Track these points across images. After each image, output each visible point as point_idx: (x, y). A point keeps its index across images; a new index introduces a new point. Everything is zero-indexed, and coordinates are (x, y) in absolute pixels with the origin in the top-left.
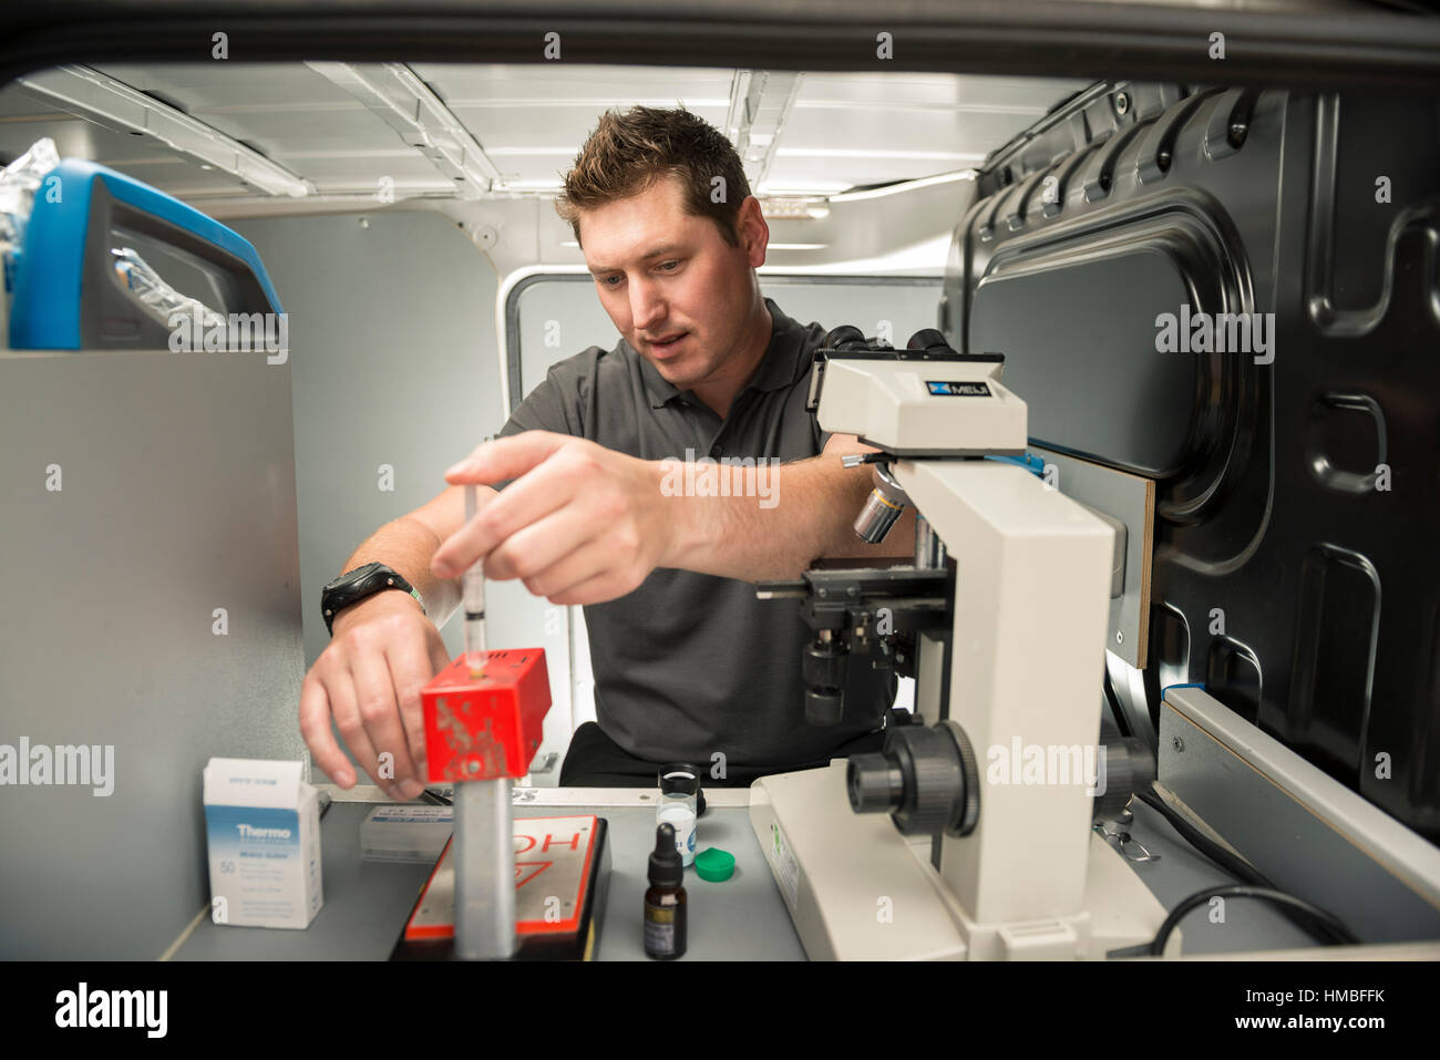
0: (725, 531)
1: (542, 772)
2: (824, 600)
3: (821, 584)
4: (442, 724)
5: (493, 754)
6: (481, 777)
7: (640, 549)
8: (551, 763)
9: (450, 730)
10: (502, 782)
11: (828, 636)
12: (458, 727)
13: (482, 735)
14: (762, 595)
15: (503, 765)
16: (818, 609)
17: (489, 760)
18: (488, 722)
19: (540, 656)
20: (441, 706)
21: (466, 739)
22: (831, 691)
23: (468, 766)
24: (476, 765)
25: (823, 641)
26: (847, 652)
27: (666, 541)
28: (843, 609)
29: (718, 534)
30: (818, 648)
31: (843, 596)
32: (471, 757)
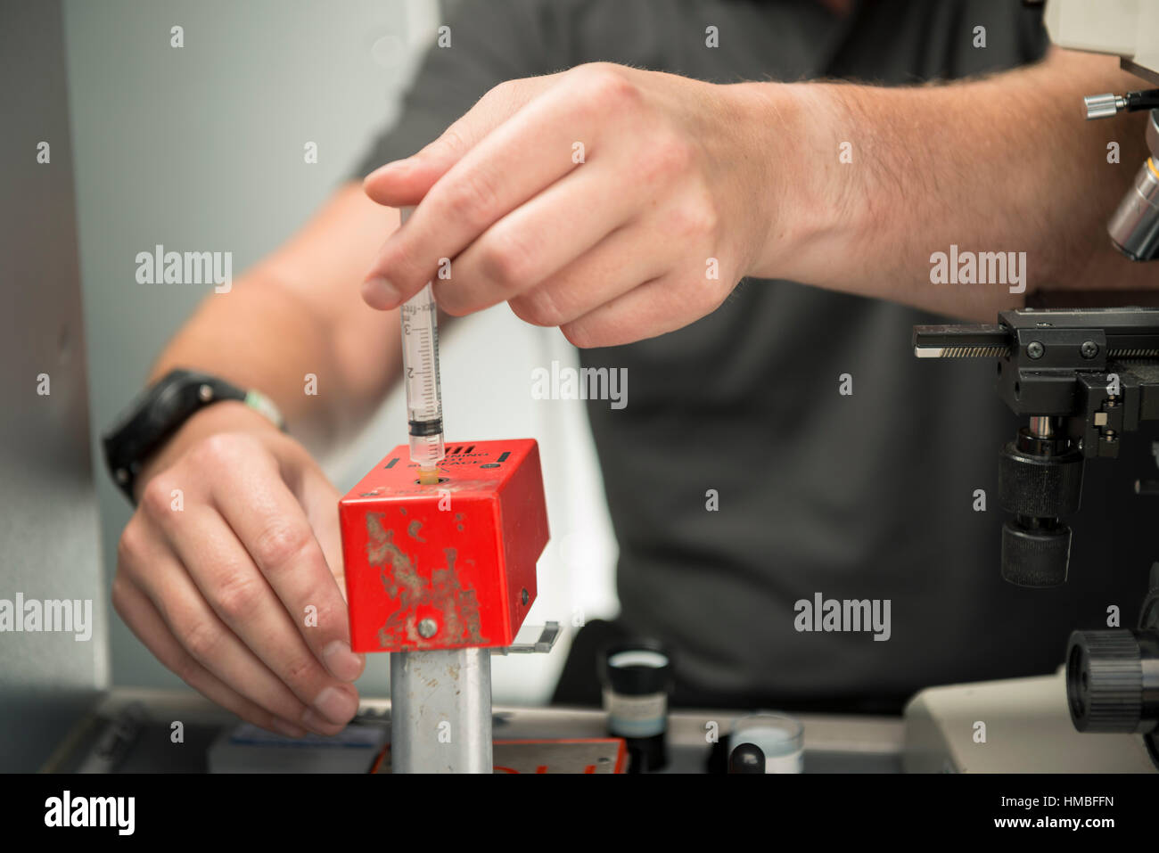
0: (870, 204)
1: (533, 649)
2: (1037, 362)
3: (1033, 334)
4: (375, 556)
5: (458, 609)
6: (436, 644)
7: (719, 233)
8: (549, 636)
9: (388, 568)
10: (472, 654)
11: (1043, 427)
12: (401, 561)
13: (439, 575)
14: (922, 353)
15: (474, 626)
16: (1024, 379)
17: (451, 616)
18: (451, 554)
19: (531, 451)
20: (373, 525)
21: (414, 582)
22: (1048, 526)
23: (417, 625)
24: (430, 625)
25: (1036, 438)
26: (1079, 457)
27: (762, 225)
28: (1074, 379)
29: (857, 210)
30: (1026, 448)
31: (1073, 356)
32: (423, 611)
